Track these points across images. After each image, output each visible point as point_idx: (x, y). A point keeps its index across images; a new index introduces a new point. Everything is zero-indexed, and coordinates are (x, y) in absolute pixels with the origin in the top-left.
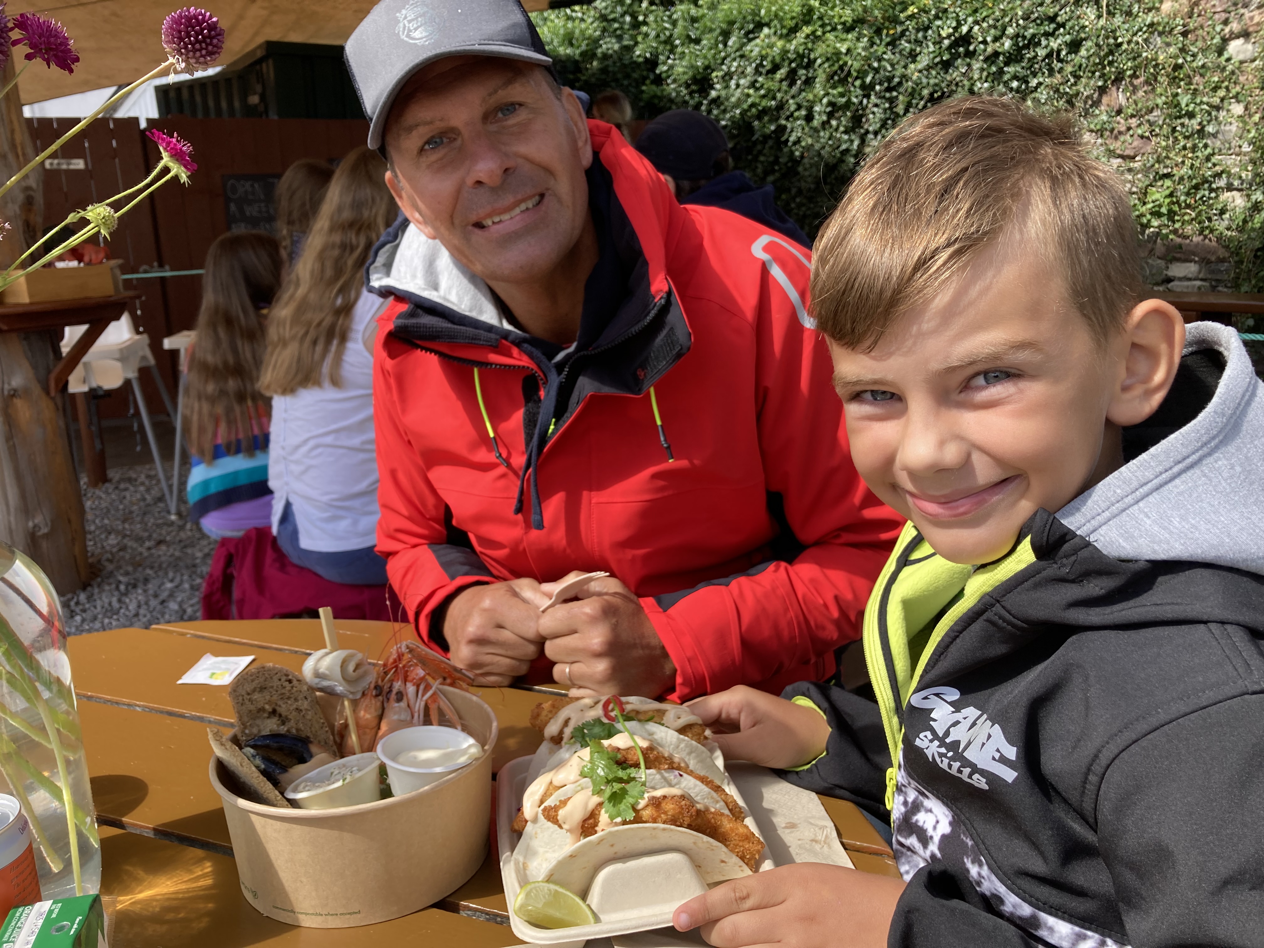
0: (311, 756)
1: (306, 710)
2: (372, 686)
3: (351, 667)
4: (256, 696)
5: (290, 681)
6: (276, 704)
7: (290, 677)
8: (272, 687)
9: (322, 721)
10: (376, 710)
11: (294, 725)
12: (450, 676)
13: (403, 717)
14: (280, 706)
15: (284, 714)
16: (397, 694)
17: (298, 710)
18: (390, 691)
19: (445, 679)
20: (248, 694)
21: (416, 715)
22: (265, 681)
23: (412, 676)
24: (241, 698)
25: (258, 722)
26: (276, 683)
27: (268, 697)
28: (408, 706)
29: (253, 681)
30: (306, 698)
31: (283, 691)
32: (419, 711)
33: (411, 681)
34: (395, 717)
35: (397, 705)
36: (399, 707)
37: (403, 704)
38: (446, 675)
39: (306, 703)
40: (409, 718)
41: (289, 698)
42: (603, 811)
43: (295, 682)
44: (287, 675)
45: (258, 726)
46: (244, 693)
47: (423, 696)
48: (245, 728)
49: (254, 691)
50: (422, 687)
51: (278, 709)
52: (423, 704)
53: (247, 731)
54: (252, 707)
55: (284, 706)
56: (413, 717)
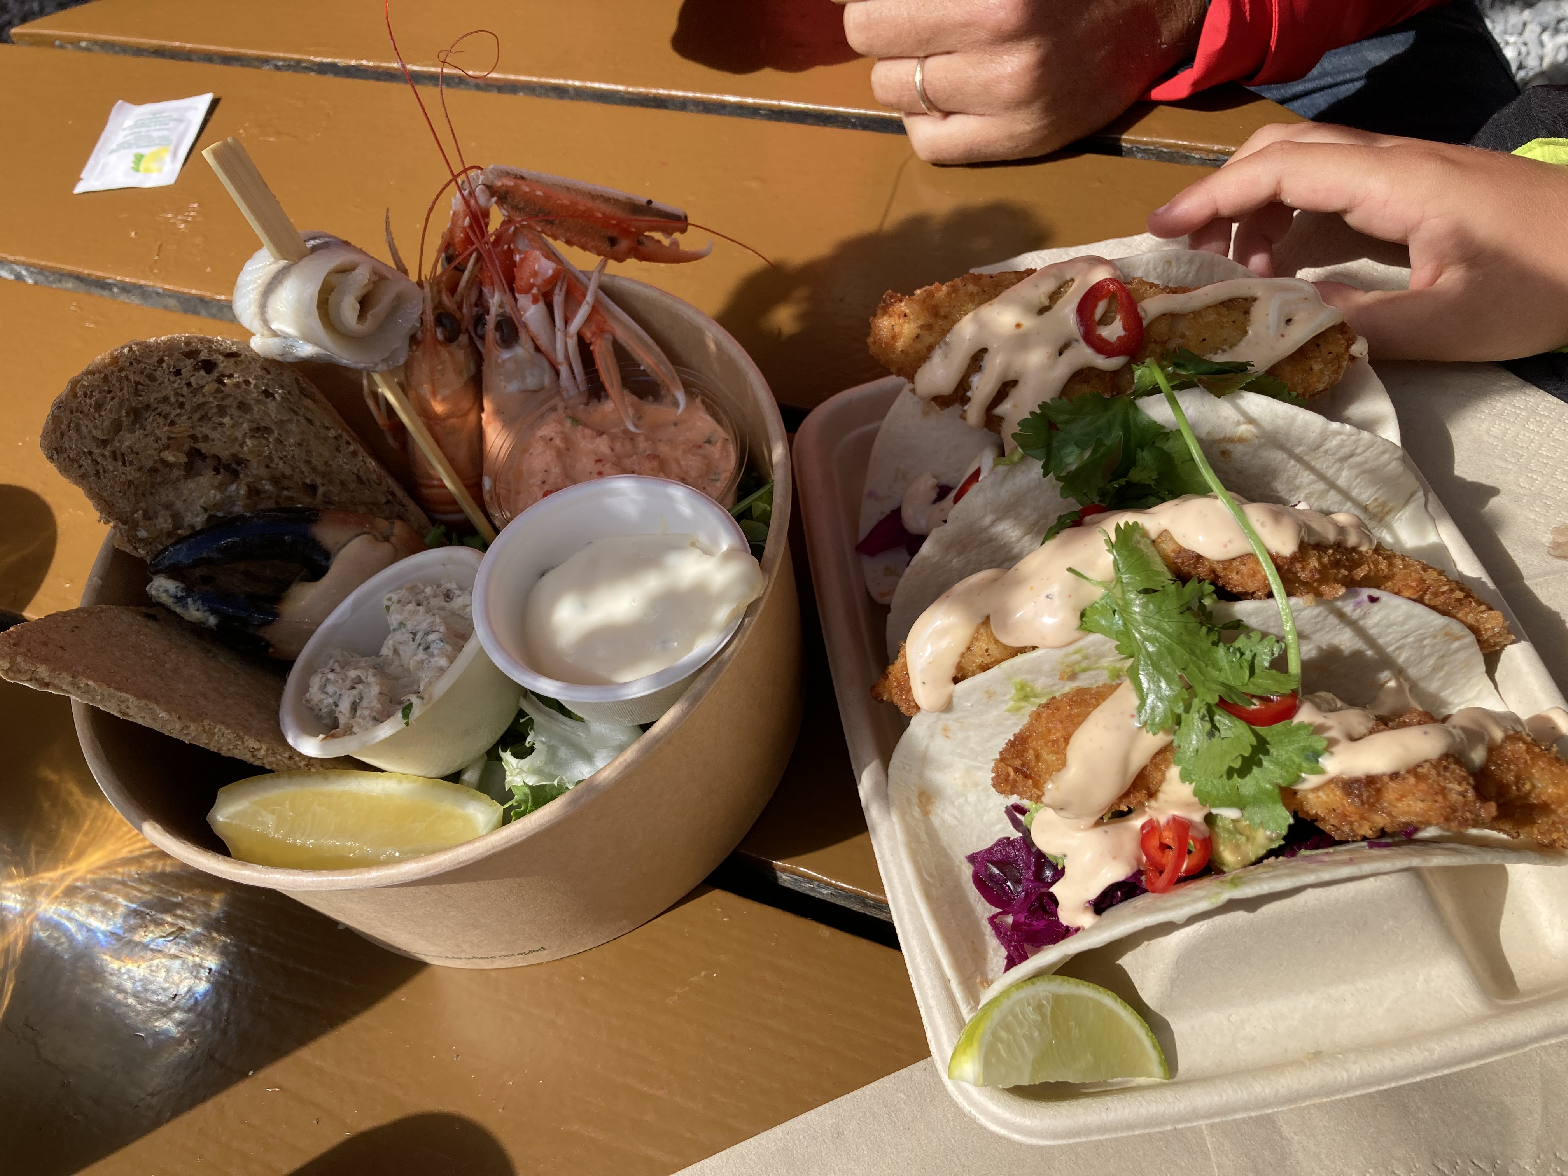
0: (328, 556)
1: (281, 423)
2: (430, 318)
3: (349, 310)
4: (127, 441)
5: (209, 366)
6: (194, 437)
7: (204, 355)
8: (165, 400)
9: (332, 433)
10: (460, 373)
11: (263, 471)
12: (626, 232)
13: (531, 382)
14: (206, 438)
15: (225, 455)
16: (499, 326)
17: (259, 431)
18: (479, 320)
19: (613, 242)
20: (104, 443)
21: (564, 369)
22: (137, 393)
23: (523, 277)
24: (86, 462)
25: (166, 495)
26: (169, 387)
27: (163, 432)
28: (537, 349)
29: (99, 407)
30: (268, 394)
31: (198, 399)
32: (567, 357)
33: (527, 290)
34: (513, 387)
35: (506, 355)
36: (516, 360)
37: (522, 351)
38: (613, 233)
39: (272, 406)
40: (547, 381)
41: (222, 411)
42: (1174, 772)
43: (223, 365)
44: (192, 354)
45: (168, 506)
46: (90, 446)
47: (567, 321)
48: (135, 526)
49: (117, 426)
50: (558, 299)
51: (203, 447)
52: (572, 343)
53: (142, 534)
54: (131, 473)
55: (214, 435)
56: (557, 373)
